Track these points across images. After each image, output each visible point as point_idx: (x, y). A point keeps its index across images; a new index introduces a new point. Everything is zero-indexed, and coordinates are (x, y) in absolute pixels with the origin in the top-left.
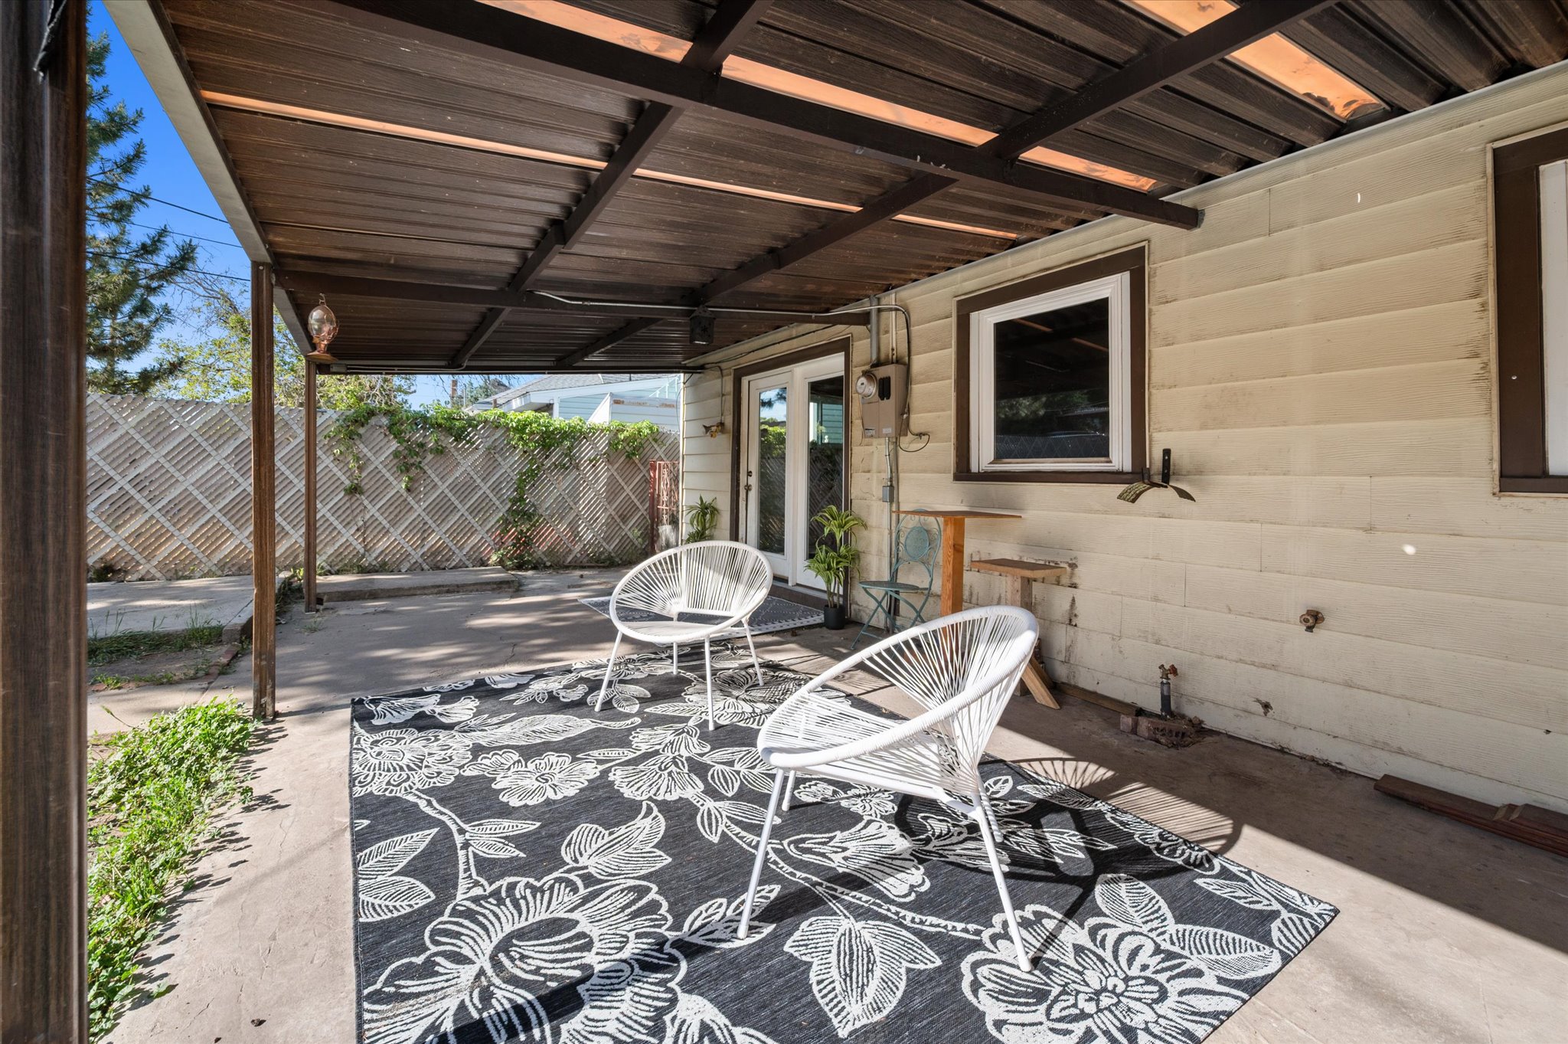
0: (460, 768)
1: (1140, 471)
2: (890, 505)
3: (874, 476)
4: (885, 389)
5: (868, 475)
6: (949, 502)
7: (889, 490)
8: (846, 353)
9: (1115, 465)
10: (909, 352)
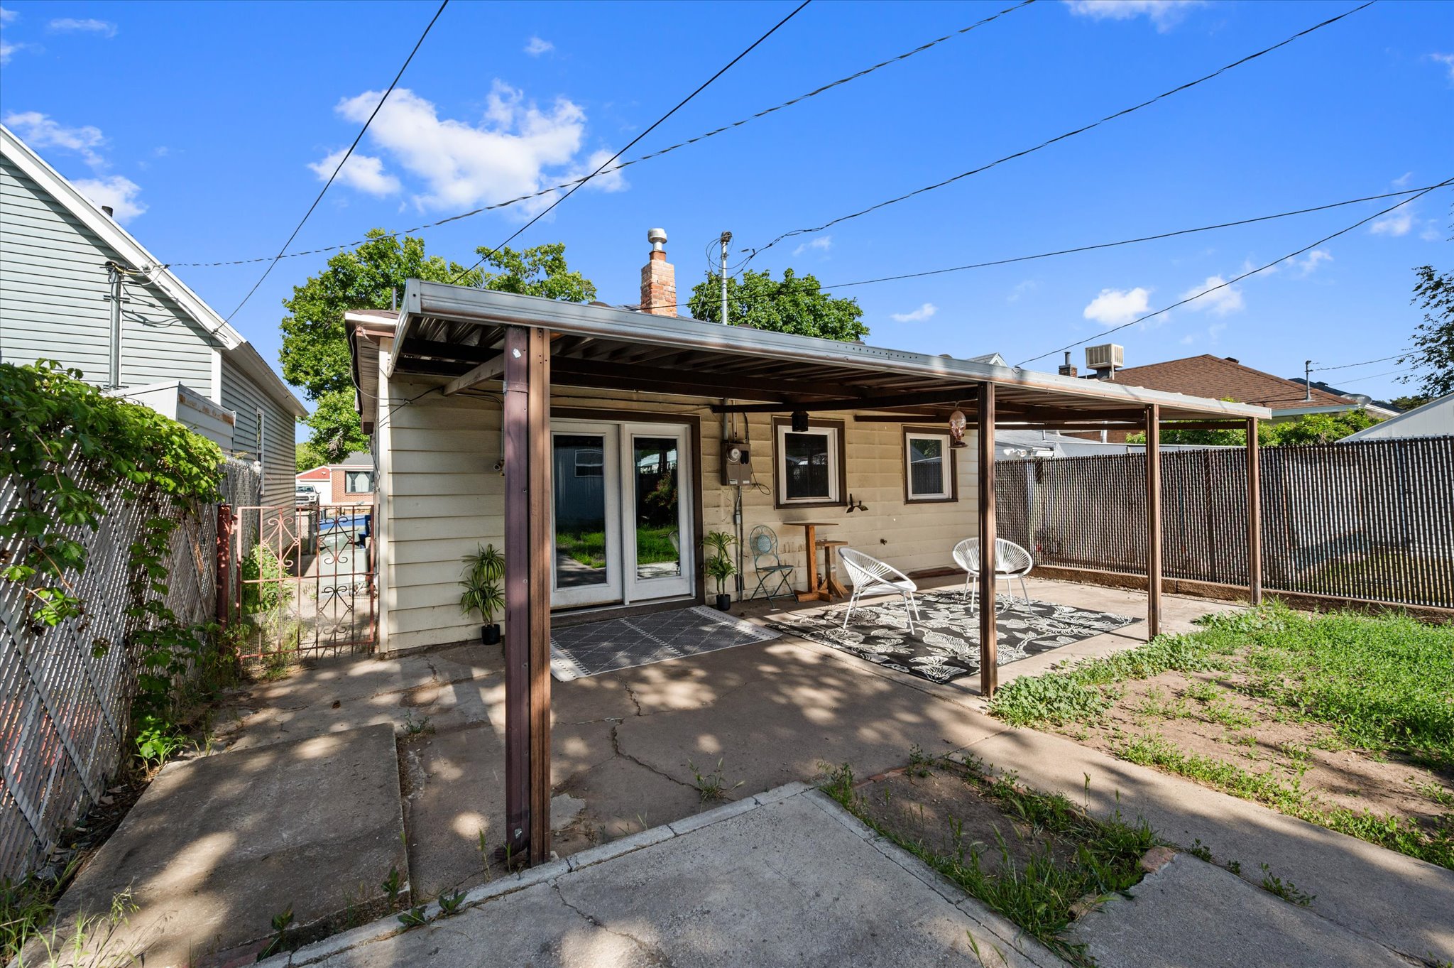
1: (842, 502)
2: (738, 526)
3: (722, 509)
4: (745, 457)
5: (717, 509)
6: (773, 521)
7: (738, 517)
8: (692, 426)
9: (833, 499)
10: (747, 437)
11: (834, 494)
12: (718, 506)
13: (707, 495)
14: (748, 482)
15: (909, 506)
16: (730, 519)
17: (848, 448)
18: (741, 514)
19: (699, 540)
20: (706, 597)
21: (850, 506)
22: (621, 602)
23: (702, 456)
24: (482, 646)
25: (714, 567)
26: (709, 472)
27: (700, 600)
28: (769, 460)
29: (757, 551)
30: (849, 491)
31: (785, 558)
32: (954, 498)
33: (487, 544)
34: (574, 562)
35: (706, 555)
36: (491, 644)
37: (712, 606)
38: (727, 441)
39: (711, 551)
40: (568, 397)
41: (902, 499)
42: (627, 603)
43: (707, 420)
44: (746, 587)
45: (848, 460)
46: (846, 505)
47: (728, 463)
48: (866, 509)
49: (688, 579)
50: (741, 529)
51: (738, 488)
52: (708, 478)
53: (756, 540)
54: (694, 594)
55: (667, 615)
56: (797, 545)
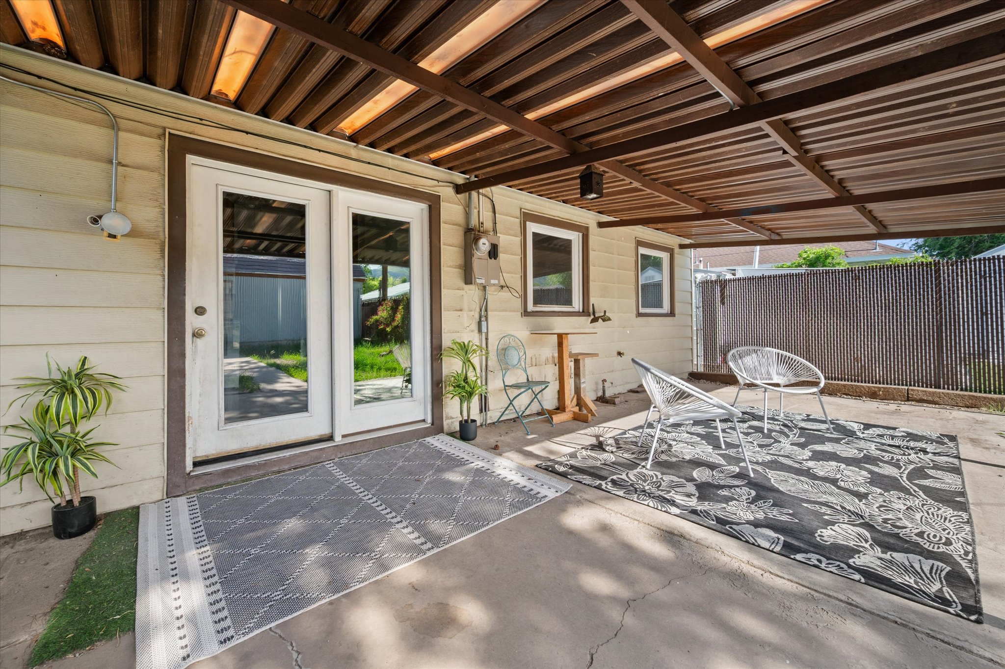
0: (883, 495)
1: (585, 312)
2: (484, 335)
3: (465, 314)
4: (493, 253)
5: (459, 313)
6: (520, 329)
7: (484, 324)
8: (430, 206)
9: (577, 309)
10: (495, 230)
11: (577, 304)
12: (461, 310)
13: (446, 295)
14: (496, 282)
15: (640, 319)
16: (474, 327)
17: (592, 255)
18: (487, 320)
19: (437, 353)
20: (445, 423)
21: (592, 317)
22: (331, 438)
23: (442, 246)
24: (54, 542)
25: (458, 386)
26: (450, 267)
27: (437, 428)
28: (517, 258)
29: (505, 366)
30: (592, 300)
31: (535, 374)
32: (672, 314)
33: (80, 355)
34: (291, 379)
35: (445, 371)
36: (71, 536)
37: (452, 434)
38: (472, 230)
39: (452, 366)
40: (247, 133)
41: (635, 312)
42: (338, 439)
43: (450, 202)
44: (490, 408)
45: (592, 268)
46: (590, 316)
47: (475, 256)
48: (609, 319)
49: (422, 401)
50: (487, 339)
51: (485, 287)
52: (450, 273)
53: (503, 352)
54: (429, 420)
55: (395, 451)
56: (543, 358)
